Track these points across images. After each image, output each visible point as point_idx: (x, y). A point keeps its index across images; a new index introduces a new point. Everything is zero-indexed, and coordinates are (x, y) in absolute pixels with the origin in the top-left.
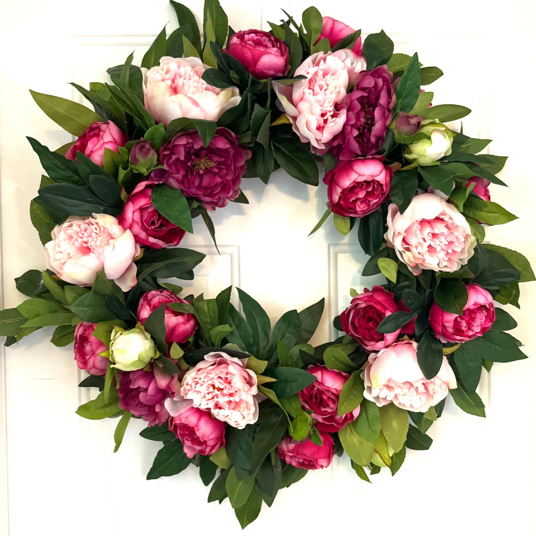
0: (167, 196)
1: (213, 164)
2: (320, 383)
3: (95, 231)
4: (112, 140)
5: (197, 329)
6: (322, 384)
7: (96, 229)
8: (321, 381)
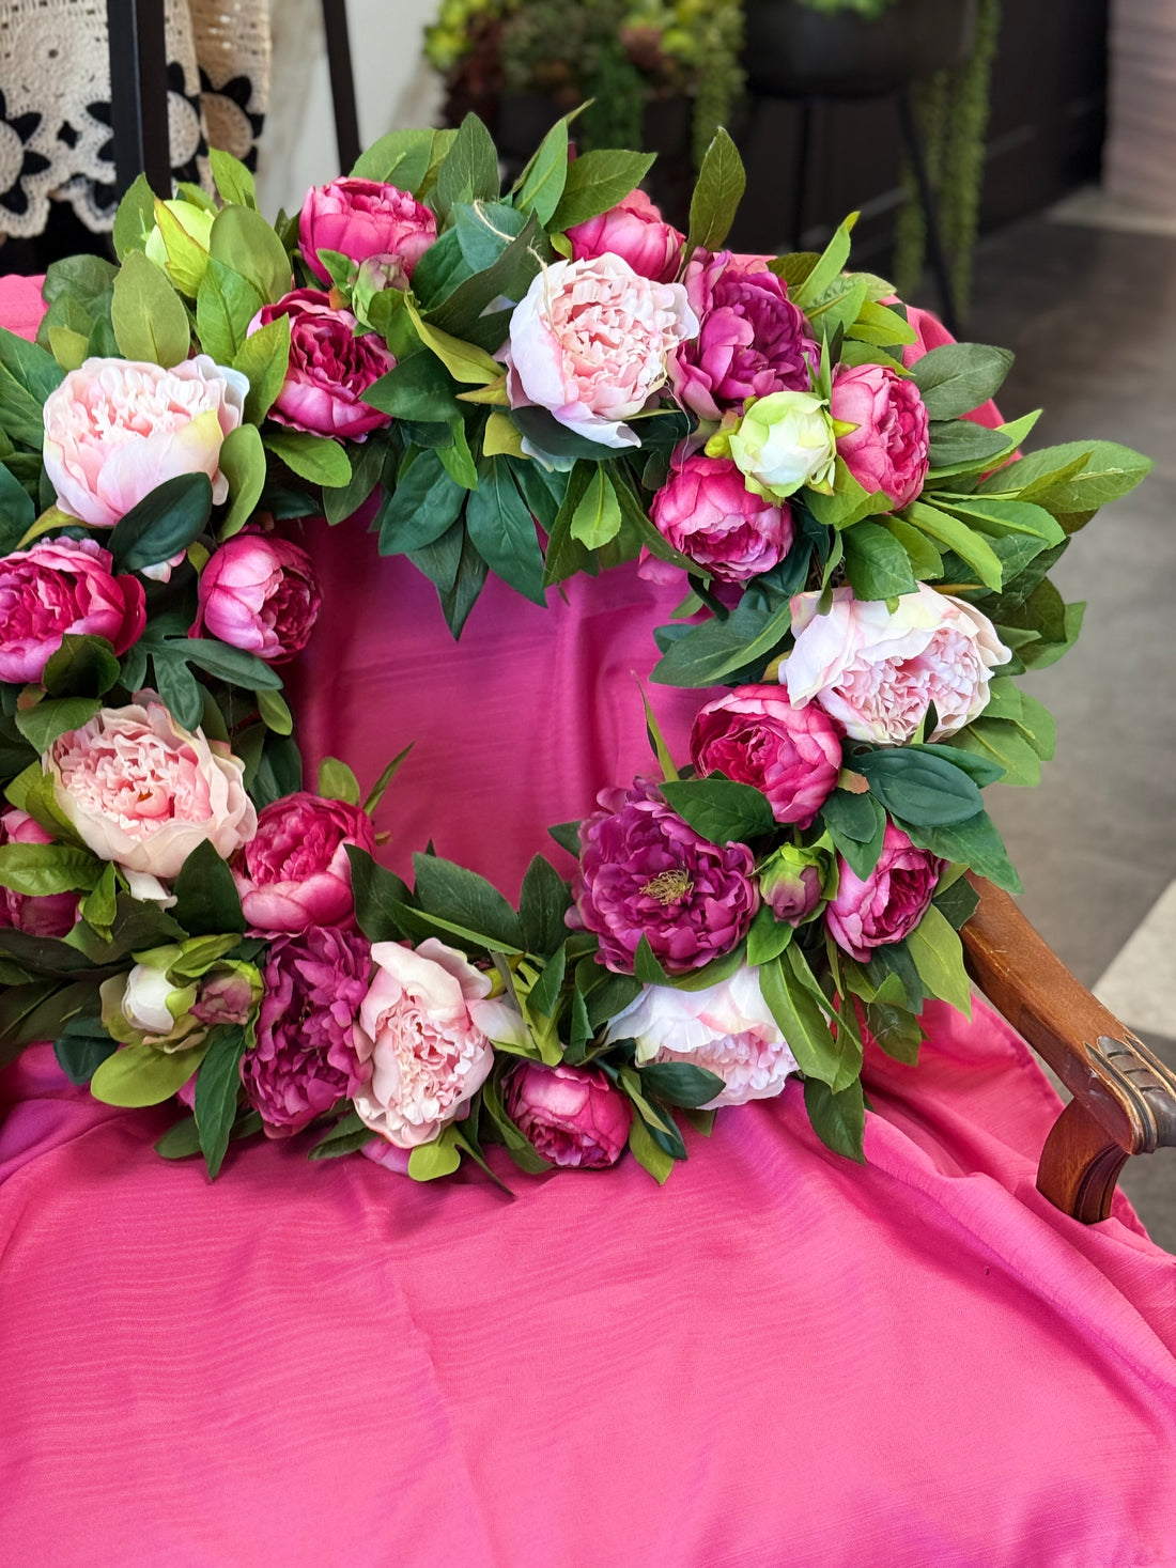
0: (740, 820)
1: (648, 889)
2: (337, 395)
3: (890, 705)
4: (843, 919)
5: (651, 510)
6: (330, 393)
7: (887, 709)
8: (335, 398)
